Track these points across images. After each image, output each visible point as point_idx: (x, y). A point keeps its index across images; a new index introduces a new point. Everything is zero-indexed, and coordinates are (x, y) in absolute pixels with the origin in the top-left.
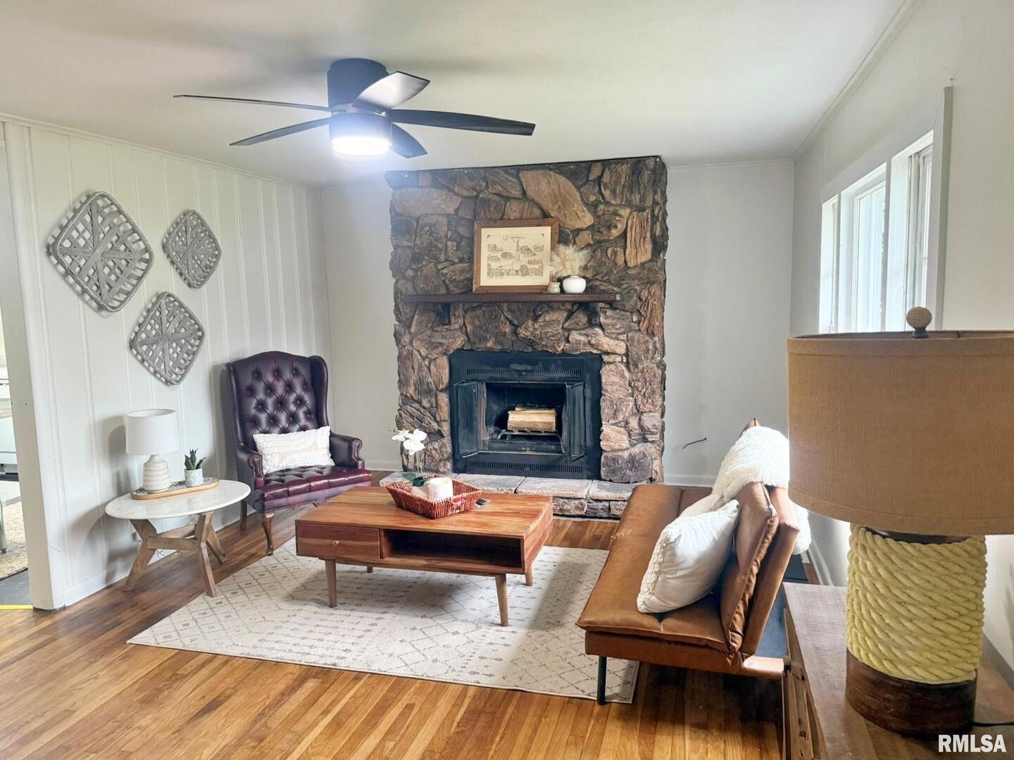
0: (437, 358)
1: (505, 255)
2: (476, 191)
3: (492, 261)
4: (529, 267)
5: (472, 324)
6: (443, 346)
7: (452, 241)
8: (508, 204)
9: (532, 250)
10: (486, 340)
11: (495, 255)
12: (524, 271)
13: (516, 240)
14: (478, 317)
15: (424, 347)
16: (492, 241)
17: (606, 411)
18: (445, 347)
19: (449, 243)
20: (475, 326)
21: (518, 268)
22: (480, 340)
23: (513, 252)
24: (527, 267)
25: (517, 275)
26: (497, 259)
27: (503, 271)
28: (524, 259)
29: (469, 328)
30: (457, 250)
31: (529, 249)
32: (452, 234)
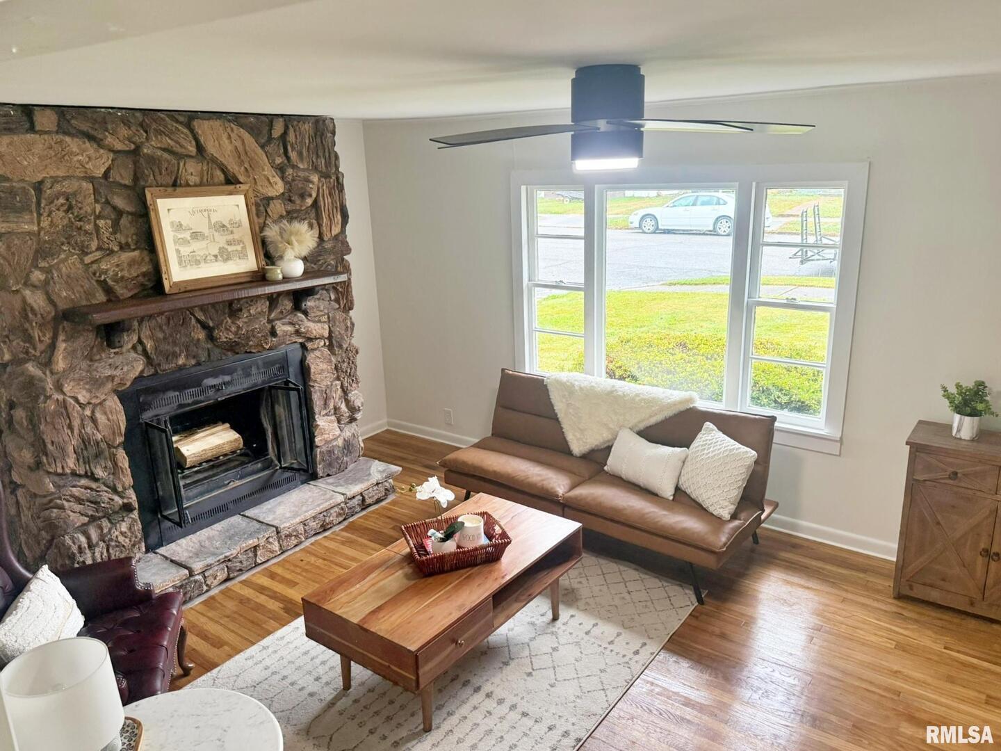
0: (105, 400)
1: (196, 236)
2: (134, 143)
3: (180, 244)
4: (230, 249)
5: (152, 337)
6: (113, 381)
7: (104, 218)
8: (182, 164)
9: (228, 226)
10: (176, 356)
11: (182, 236)
12: (224, 256)
13: (206, 214)
14: (161, 327)
15: (85, 389)
16: (174, 217)
17: (318, 403)
18: (117, 380)
19: (101, 223)
20: (156, 340)
21: (216, 252)
22: (167, 358)
23: (206, 231)
24: (227, 249)
25: (216, 261)
26: (185, 242)
27: (198, 258)
28: (221, 240)
29: (149, 345)
30: (114, 233)
31: (224, 226)
32: (102, 208)
